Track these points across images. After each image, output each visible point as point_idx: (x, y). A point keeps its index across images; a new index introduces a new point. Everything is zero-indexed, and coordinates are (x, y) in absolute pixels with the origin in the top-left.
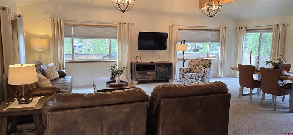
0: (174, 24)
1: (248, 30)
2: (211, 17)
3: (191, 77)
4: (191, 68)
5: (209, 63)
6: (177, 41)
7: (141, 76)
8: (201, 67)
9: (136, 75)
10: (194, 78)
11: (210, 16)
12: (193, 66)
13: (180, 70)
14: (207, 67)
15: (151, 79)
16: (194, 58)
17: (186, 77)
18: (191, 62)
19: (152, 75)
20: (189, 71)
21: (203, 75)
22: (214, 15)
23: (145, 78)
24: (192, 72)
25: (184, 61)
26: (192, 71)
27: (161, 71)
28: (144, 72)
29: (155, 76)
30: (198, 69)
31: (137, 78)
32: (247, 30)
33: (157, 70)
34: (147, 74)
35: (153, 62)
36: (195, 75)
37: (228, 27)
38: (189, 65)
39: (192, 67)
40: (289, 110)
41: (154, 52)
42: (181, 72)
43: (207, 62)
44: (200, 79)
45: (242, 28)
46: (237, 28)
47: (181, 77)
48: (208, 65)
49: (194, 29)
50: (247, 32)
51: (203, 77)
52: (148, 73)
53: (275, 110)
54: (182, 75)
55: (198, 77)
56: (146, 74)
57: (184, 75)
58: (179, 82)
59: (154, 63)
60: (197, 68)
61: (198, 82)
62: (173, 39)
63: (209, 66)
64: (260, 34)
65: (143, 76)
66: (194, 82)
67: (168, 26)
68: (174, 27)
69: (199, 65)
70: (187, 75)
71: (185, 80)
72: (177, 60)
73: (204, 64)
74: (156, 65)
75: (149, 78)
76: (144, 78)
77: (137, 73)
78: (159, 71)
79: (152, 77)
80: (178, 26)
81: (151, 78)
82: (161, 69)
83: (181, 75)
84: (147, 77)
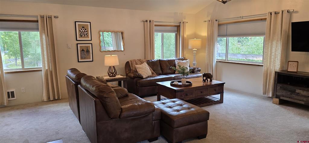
7: (284, 93)
9: (278, 89)
15: (303, 103)
19: (305, 96)
23: (292, 98)
28: (291, 88)
31: (278, 94)
34: (296, 91)
52: (298, 91)
56: (293, 92)
65: (289, 94)
75: (300, 100)
76: (290, 98)
77: (279, 87)
79: (305, 99)
81: (303, 101)
84: (296, 98)
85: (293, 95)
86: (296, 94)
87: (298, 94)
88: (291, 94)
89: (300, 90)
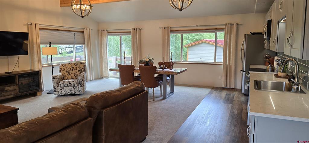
0: (33, 22)
1: (110, 33)
2: (83, 17)
3: (69, 85)
4: (64, 75)
5: (84, 67)
6: (40, 43)
8: (76, 72)
10: (72, 85)
11: (81, 17)
12: (67, 72)
13: (54, 78)
14: (83, 71)
15: (11, 96)
16: (66, 63)
17: (62, 85)
18: (63, 68)
19: (12, 91)
20: (63, 78)
21: (83, 80)
22: (85, 16)
24: (67, 79)
25: (53, 67)
26: (66, 77)
27: (24, 83)
28: (1, 87)
29: (18, 90)
30: (73, 75)
32: (108, 33)
33: (19, 82)
34: (5, 89)
35: (11, 73)
36: (73, 81)
37: (91, 29)
38: (61, 71)
39: (64, 73)
40: (162, 98)
41: (9, 59)
42: (55, 80)
43: (82, 66)
44: (79, 85)
45: (103, 30)
46: (98, 31)
47: (56, 87)
48: (83, 69)
49: (58, 30)
50: (108, 35)
51: (83, 82)
52: (6, 88)
53: (154, 100)
54: (57, 84)
55: (77, 83)
56: (3, 91)
57: (60, 83)
58: (54, 92)
59: (13, 73)
60: (71, 74)
61: (77, 89)
62: (35, 40)
63: (85, 70)
64: (120, 36)
66: (73, 89)
67: (24, 25)
68: (34, 26)
69: (73, 70)
70: (63, 83)
71: (61, 89)
72: (43, 67)
73: (78, 69)
74: (17, 76)
75: (9, 95)
78: (22, 83)
79: (12, 93)
80: (39, 25)
81: (11, 95)
82: (25, 81)
83: (55, 84)
84: (6, 95)
85: (3, 93)
86: (5, 91)
87: (7, 91)
88: (1, 93)
89: (8, 87)
